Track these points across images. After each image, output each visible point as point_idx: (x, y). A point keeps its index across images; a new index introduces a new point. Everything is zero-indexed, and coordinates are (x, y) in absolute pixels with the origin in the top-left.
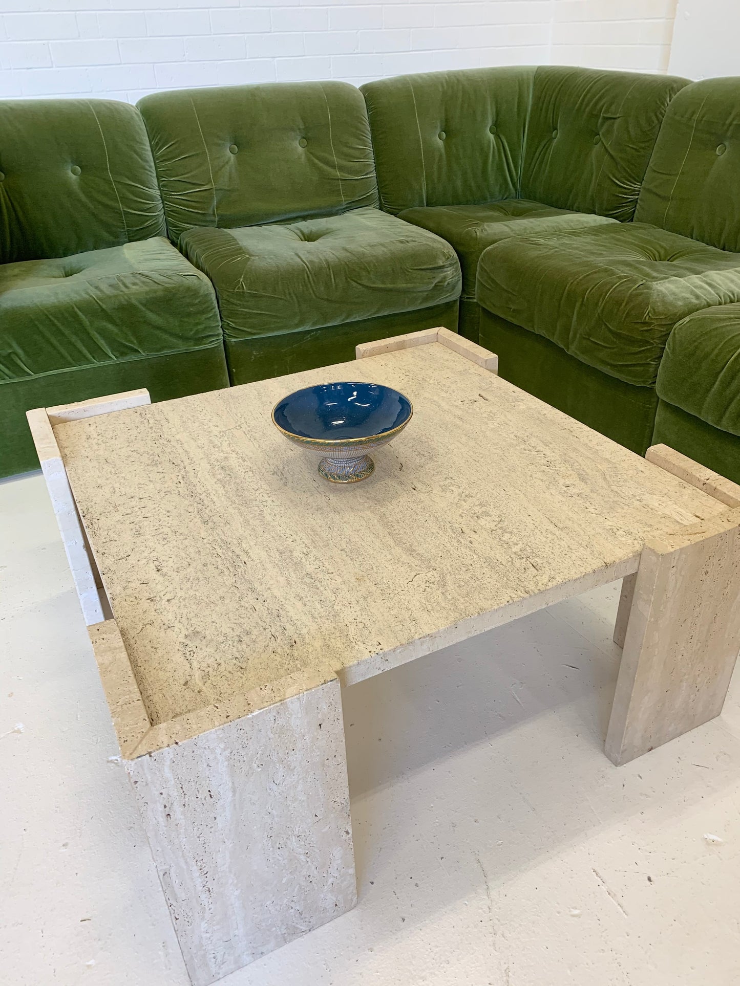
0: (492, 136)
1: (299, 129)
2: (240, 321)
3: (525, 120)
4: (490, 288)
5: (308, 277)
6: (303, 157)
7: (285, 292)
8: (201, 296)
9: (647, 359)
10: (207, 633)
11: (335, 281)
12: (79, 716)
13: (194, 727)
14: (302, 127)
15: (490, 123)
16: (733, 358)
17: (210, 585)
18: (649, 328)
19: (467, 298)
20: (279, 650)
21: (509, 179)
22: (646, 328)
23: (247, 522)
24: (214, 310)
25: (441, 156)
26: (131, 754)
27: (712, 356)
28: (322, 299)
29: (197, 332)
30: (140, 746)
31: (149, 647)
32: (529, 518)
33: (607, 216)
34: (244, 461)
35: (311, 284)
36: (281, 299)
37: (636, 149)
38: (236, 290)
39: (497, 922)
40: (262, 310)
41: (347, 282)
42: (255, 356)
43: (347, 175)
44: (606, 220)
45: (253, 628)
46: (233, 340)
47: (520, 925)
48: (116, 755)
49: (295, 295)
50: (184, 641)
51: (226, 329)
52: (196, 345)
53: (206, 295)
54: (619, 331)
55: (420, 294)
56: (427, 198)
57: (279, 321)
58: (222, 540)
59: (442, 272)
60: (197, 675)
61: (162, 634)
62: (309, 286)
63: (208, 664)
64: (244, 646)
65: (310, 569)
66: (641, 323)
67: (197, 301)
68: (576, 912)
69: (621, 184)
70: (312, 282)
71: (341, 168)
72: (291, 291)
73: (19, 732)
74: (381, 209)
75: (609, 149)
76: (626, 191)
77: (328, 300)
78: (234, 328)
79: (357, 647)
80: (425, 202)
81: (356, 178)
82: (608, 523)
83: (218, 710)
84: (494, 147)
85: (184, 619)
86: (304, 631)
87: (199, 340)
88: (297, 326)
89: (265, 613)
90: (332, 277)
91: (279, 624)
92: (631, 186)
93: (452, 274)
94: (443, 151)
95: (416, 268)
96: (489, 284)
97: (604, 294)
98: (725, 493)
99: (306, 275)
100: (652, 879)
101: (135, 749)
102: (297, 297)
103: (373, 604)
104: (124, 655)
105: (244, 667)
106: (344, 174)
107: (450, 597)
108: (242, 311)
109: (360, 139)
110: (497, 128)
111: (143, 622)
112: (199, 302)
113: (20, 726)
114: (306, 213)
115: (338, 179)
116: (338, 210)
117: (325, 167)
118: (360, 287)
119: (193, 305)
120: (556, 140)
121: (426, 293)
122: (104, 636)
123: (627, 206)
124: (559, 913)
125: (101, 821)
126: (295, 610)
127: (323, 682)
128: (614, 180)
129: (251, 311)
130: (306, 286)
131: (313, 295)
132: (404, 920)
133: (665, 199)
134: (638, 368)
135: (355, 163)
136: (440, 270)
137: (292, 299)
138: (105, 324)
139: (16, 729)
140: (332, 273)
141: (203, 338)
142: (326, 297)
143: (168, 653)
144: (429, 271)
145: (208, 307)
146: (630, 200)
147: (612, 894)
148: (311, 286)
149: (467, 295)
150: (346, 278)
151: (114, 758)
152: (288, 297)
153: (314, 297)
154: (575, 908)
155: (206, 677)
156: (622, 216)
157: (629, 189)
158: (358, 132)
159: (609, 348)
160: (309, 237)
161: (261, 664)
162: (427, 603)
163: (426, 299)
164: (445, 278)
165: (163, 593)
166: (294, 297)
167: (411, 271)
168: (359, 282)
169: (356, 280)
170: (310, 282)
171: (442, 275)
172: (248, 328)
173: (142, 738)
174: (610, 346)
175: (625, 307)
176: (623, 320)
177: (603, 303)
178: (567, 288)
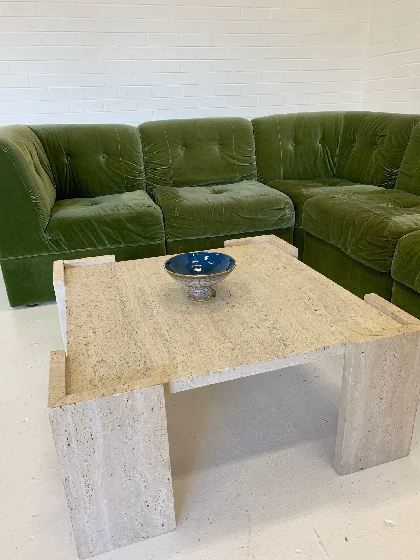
0: (320, 146)
1: (217, 140)
2: (174, 230)
3: (338, 138)
4: (308, 220)
5: (211, 210)
6: (218, 153)
7: (198, 218)
8: (155, 217)
9: (386, 256)
10: (108, 361)
11: (225, 213)
13: (86, 397)
14: (218, 138)
15: (319, 139)
17: (116, 341)
18: (387, 240)
19: (298, 226)
20: (140, 371)
21: (329, 167)
22: (385, 240)
23: (144, 315)
24: (161, 224)
25: (291, 155)
26: (52, 406)
27: (419, 254)
28: (217, 222)
29: (151, 235)
30: (57, 403)
31: (78, 365)
32: (290, 323)
33: (380, 186)
34: (152, 288)
35: (212, 214)
36: (196, 220)
37: (395, 151)
38: (173, 215)
39: (252, 549)
40: (185, 226)
41: (231, 214)
42: (181, 249)
43: (240, 163)
44: (379, 188)
45: (130, 361)
46: (170, 240)
50: (96, 363)
51: (167, 234)
52: (150, 241)
53: (158, 217)
54: (371, 241)
55: (271, 222)
56: (283, 176)
57: (194, 231)
58: (129, 322)
59: (284, 211)
60: (97, 378)
61: (86, 360)
63: (104, 374)
64: (124, 368)
65: (168, 337)
66: (383, 237)
67: (153, 219)
68: (298, 550)
69: (387, 169)
70: (213, 213)
71: (238, 160)
72: (201, 217)
73: (25, 421)
74: (258, 181)
75: (382, 152)
76: (390, 173)
77: (220, 222)
78: (171, 234)
79: (179, 373)
80: (282, 178)
81: (245, 165)
82: (332, 328)
83: (99, 392)
84: (321, 150)
85: (99, 354)
86: (155, 364)
87: (152, 239)
88: (203, 234)
89: (139, 355)
90: (223, 211)
91: (144, 360)
92: (393, 170)
93: (289, 212)
94: (293, 152)
95: (269, 208)
96: (308, 218)
97: (365, 222)
98: (402, 318)
99: (209, 209)
100: (348, 539)
101: (55, 404)
103: (194, 355)
104: (63, 365)
105: (120, 377)
106: (239, 163)
107: (235, 355)
108: (175, 225)
109: (249, 146)
110: (323, 141)
111: (79, 354)
112: (154, 220)
113: (27, 419)
114: (218, 181)
115: (236, 165)
116: (235, 181)
117: (229, 159)
118: (238, 216)
119: (151, 221)
120: (354, 147)
121: (274, 222)
122: (57, 356)
123: (391, 181)
124: (288, 549)
125: (54, 469)
126: (154, 355)
127: (154, 384)
128: (384, 167)
129: (180, 226)
130: (209, 215)
131: (213, 219)
132: (199, 540)
133: (411, 177)
134: (381, 262)
135: (245, 157)
136: (283, 210)
138: (105, 228)
139: (24, 420)
140: (223, 209)
141: (154, 238)
142: (219, 221)
143: (86, 368)
144: (276, 210)
145: (158, 223)
146: (393, 178)
147: (322, 544)
148: (212, 215)
149: (298, 224)
150: (231, 212)
152: (199, 219)
153: (213, 220)
154: (298, 548)
155: (101, 379)
156: (388, 186)
157: (392, 172)
158: (248, 142)
159: (366, 250)
160: (217, 193)
161: (129, 376)
162: (222, 357)
163: (274, 225)
164: (285, 214)
165: (92, 342)
166: (203, 220)
167: (266, 209)
168: (238, 214)
169: (236, 213)
170: (211, 213)
171: (283, 213)
172: (178, 234)
173: (59, 400)
174: (367, 249)
175: (375, 228)
176: (373, 235)
177: (364, 227)
178: (346, 219)
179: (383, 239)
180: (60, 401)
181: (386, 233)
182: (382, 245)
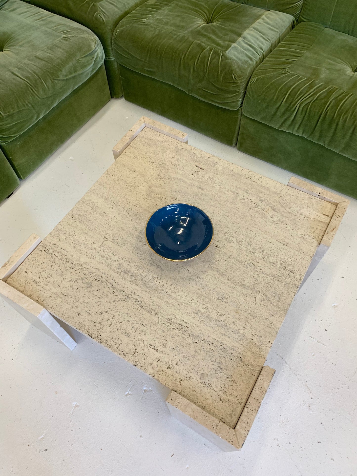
2: (6, 132)
5: (32, 89)
7: (24, 105)
9: (237, 99)
10: (206, 372)
11: (46, 85)
13: (249, 421)
16: (284, 100)
17: (184, 347)
18: (237, 85)
19: (108, 59)
20: (239, 365)
22: (235, 85)
23: (166, 302)
27: (274, 100)
28: (44, 99)
30: (239, 441)
31: (192, 392)
32: (271, 244)
34: (130, 263)
36: (23, 110)
39: (295, 371)
40: (16, 121)
41: (52, 82)
42: (19, 145)
45: (220, 360)
46: (5, 144)
47: (301, 368)
48: (126, 392)
49: (29, 103)
50: (201, 381)
54: (220, 87)
55: (89, 70)
57: (27, 122)
58: (167, 319)
59: (96, 52)
60: (221, 393)
61: (191, 383)
62: (35, 95)
63: (220, 386)
64: (225, 370)
65: (215, 316)
66: (232, 82)
68: (313, 354)
70: (35, 92)
72: (27, 102)
73: (76, 406)
77: (47, 98)
79: (263, 348)
82: (299, 233)
83: (250, 409)
85: (191, 371)
86: (240, 351)
89: (218, 349)
90: (44, 83)
91: (228, 352)
93: (100, 51)
95: (83, 56)
97: (206, 65)
99: (30, 89)
100: (327, 330)
101: (238, 443)
102: (31, 104)
103: (252, 323)
104: (194, 406)
105: (233, 380)
107: (275, 304)
108: (5, 127)
111: (177, 381)
118: (60, 82)
121: (91, 68)
122: (177, 401)
124: (309, 357)
125: (145, 419)
126: (228, 342)
127: (272, 375)
129: (10, 125)
130: (33, 95)
131: (39, 99)
134: (233, 103)
136: (94, 51)
137: (29, 107)
140: (42, 80)
142: (45, 97)
143: (201, 390)
144: (89, 55)
147: (319, 342)
148: (36, 94)
149: (108, 57)
150: (51, 80)
151: (127, 393)
152: (26, 106)
154: (312, 353)
155: (224, 392)
161: (238, 375)
162: (270, 312)
163: (92, 71)
164: (98, 55)
165: (170, 362)
166: (30, 105)
167: (81, 59)
168: (59, 79)
170: (34, 92)
171: (96, 54)
172: (13, 134)
173: (236, 437)
174: (216, 94)
175: (220, 73)
176: (221, 81)
177: (207, 72)
178: (182, 61)
179: (233, 85)
180: (238, 438)
181: (235, 79)
182: (233, 90)
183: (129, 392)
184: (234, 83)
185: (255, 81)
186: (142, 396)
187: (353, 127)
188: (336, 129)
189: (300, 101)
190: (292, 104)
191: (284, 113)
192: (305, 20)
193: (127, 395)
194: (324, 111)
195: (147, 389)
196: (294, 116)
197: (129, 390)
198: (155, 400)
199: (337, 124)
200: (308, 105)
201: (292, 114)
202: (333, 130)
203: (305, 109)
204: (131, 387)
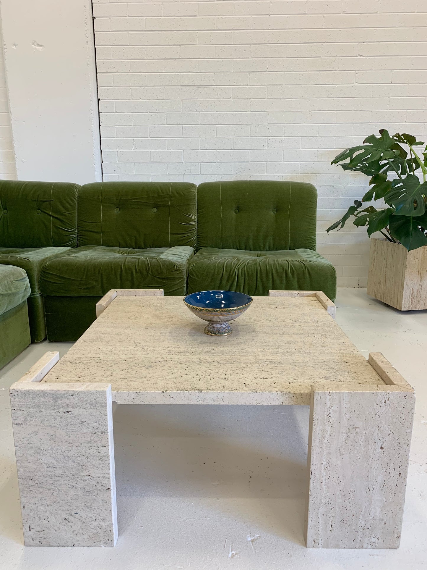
10: (326, 375)
12: (179, 567)
13: (398, 377)
16: (224, 271)
17: (289, 370)
20: (348, 365)
23: (241, 355)
27: (216, 273)
34: (179, 347)
37: (70, 213)
44: (67, 248)
45: (330, 367)
50: (329, 380)
60: (355, 381)
63: (349, 378)
64: (341, 370)
65: (294, 351)
69: (68, 230)
75: (53, 215)
76: (71, 233)
85: (313, 378)
86: (338, 359)
89: (320, 363)
91: (330, 362)
92: (72, 230)
95: (16, 280)
96: (59, 281)
103: (329, 346)
105: (355, 372)
107: (333, 335)
121: (22, 294)
123: (73, 240)
126: (323, 358)
127: (381, 355)
128: (63, 228)
133: (99, 233)
134: (180, 290)
136: (24, 280)
146: (74, 237)
149: (33, 293)
151: (230, 555)
155: (357, 379)
156: (72, 245)
161: (355, 369)
162: (334, 339)
165: (288, 380)
175: (163, 267)
176: (165, 272)
177: (150, 269)
178: (122, 268)
179: (177, 272)
181: (177, 268)
182: (177, 276)
183: (233, 552)
184: (177, 270)
185: (194, 265)
186: (252, 548)
187: (284, 272)
188: (273, 279)
189: (236, 268)
190: (232, 271)
191: (228, 281)
192: (202, 248)
193: (232, 557)
194: (258, 267)
195: (253, 538)
196: (236, 280)
197: (230, 550)
198: (273, 543)
199: (272, 274)
200: (244, 268)
201: (234, 279)
202: (271, 280)
203: (243, 272)
204: (231, 546)
